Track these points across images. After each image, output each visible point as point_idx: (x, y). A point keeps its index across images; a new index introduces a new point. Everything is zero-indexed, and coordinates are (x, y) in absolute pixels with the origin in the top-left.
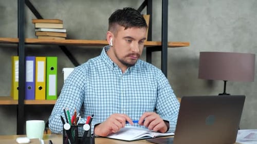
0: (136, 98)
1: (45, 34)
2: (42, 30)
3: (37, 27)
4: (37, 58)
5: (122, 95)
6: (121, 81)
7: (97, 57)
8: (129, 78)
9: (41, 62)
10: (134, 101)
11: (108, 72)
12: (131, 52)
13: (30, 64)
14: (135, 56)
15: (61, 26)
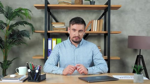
0: (82, 59)
1: (57, 29)
2: (55, 27)
3: (53, 26)
4: (53, 39)
5: (75, 57)
6: (75, 51)
7: (66, 41)
8: (79, 50)
9: (54, 41)
10: (80, 60)
11: (70, 47)
12: (75, 36)
13: (50, 42)
14: (77, 38)
15: (63, 25)
